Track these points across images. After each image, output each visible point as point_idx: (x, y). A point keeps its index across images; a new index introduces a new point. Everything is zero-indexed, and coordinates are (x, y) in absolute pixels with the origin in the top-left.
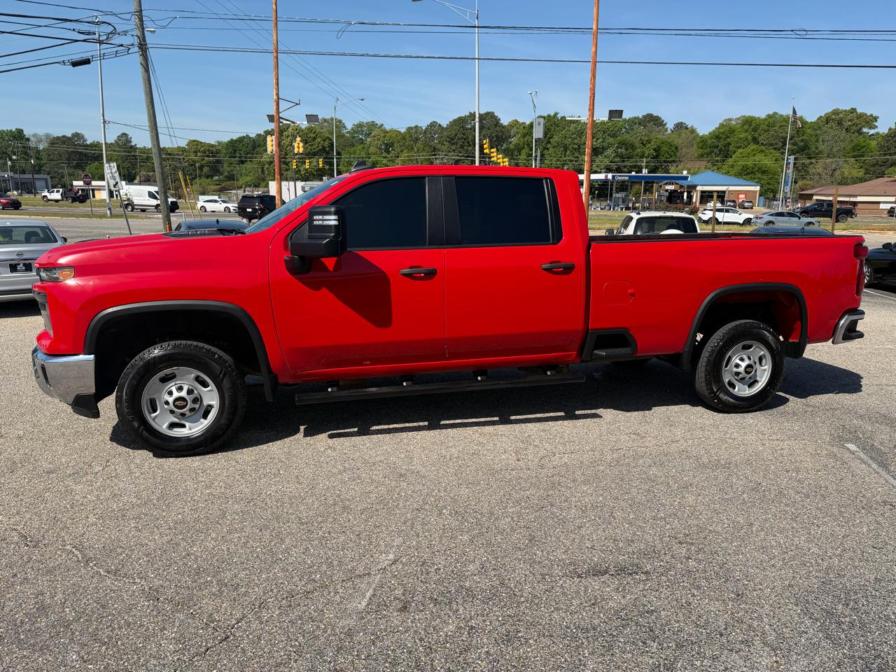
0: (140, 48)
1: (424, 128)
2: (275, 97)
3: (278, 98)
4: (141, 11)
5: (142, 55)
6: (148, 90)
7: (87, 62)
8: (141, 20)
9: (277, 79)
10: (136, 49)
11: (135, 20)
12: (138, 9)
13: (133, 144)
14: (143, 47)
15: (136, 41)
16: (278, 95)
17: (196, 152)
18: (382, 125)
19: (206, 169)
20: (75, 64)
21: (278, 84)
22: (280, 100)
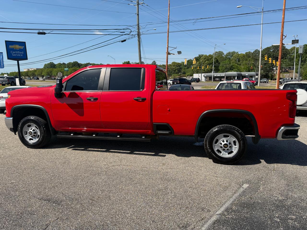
0: (138, 35)
1: (252, 52)
2: (167, 47)
3: (168, 47)
4: (139, 24)
5: (138, 37)
6: (139, 47)
7: (125, 41)
8: (139, 27)
9: (168, 41)
10: (137, 35)
11: (137, 27)
12: (138, 24)
13: (156, 64)
14: (139, 35)
15: (137, 33)
16: (168, 46)
17: (174, 66)
18: (237, 52)
19: (176, 71)
20: (122, 42)
21: (168, 42)
22: (169, 47)
